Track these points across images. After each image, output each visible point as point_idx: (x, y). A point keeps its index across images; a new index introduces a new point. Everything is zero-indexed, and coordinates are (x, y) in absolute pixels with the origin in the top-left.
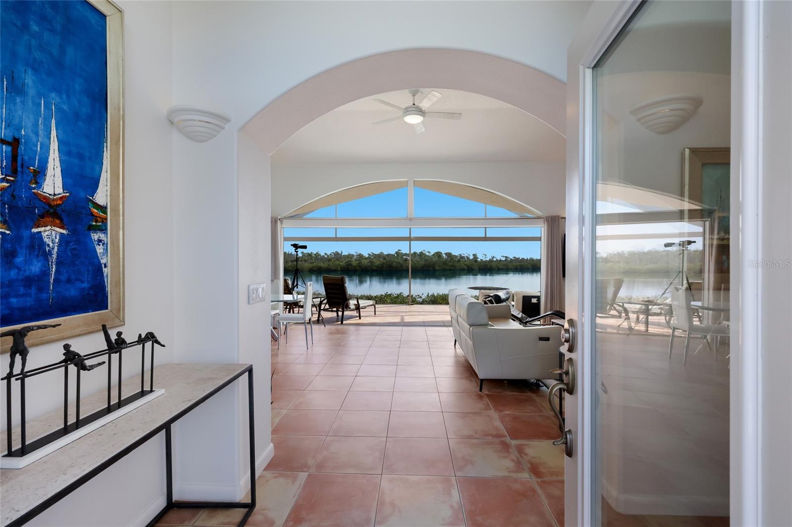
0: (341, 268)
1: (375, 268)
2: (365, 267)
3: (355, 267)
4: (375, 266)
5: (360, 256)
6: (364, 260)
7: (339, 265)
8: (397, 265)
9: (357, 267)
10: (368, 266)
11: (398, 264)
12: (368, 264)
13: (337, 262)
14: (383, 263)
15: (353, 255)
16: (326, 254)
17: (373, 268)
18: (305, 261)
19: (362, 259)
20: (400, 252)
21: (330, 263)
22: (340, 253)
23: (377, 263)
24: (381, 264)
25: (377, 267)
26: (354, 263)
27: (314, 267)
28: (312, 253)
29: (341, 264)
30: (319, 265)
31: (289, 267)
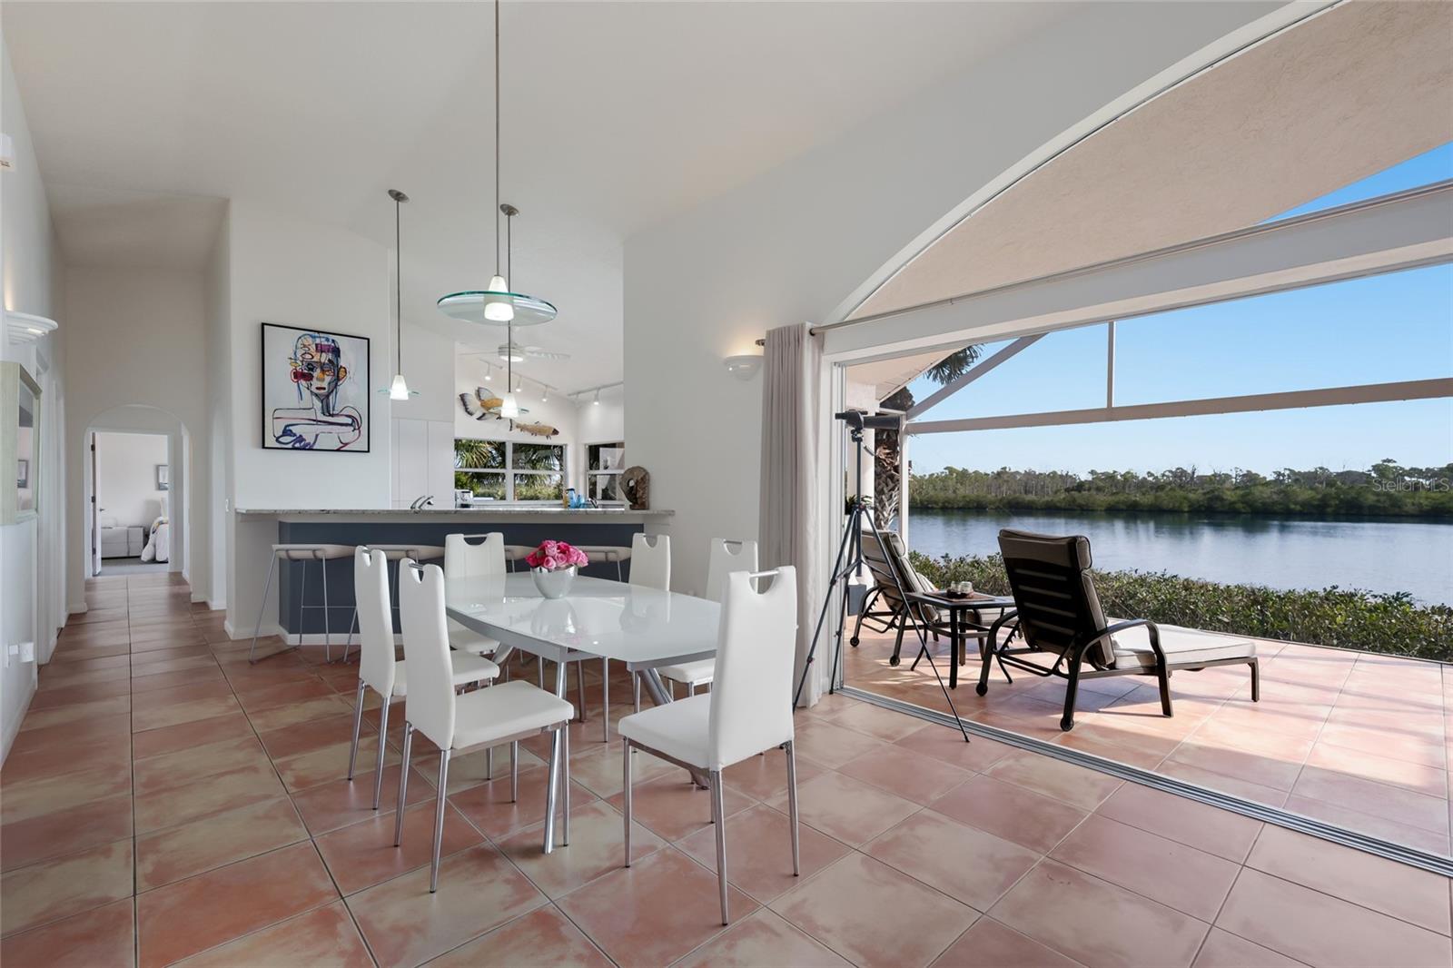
0: (1189, 506)
1: (1298, 508)
2: (1264, 504)
3: (1234, 503)
4: (1296, 503)
5: (1251, 479)
6: (1260, 488)
7: (1185, 498)
8: (1378, 501)
9: (1239, 506)
10: (1274, 503)
11: (1382, 499)
12: (1275, 497)
13: (1180, 493)
14: (1325, 496)
15: (1228, 476)
16: (1150, 474)
17: (1292, 506)
18: (1099, 489)
19: (1255, 485)
20: (1391, 465)
21: (1159, 493)
22: (1190, 471)
23: (1305, 494)
24: (1319, 496)
25: (1303, 504)
26: (1230, 496)
27: (1118, 503)
28: (1115, 472)
29: (1191, 496)
30: (1133, 499)
31: (1059, 502)
